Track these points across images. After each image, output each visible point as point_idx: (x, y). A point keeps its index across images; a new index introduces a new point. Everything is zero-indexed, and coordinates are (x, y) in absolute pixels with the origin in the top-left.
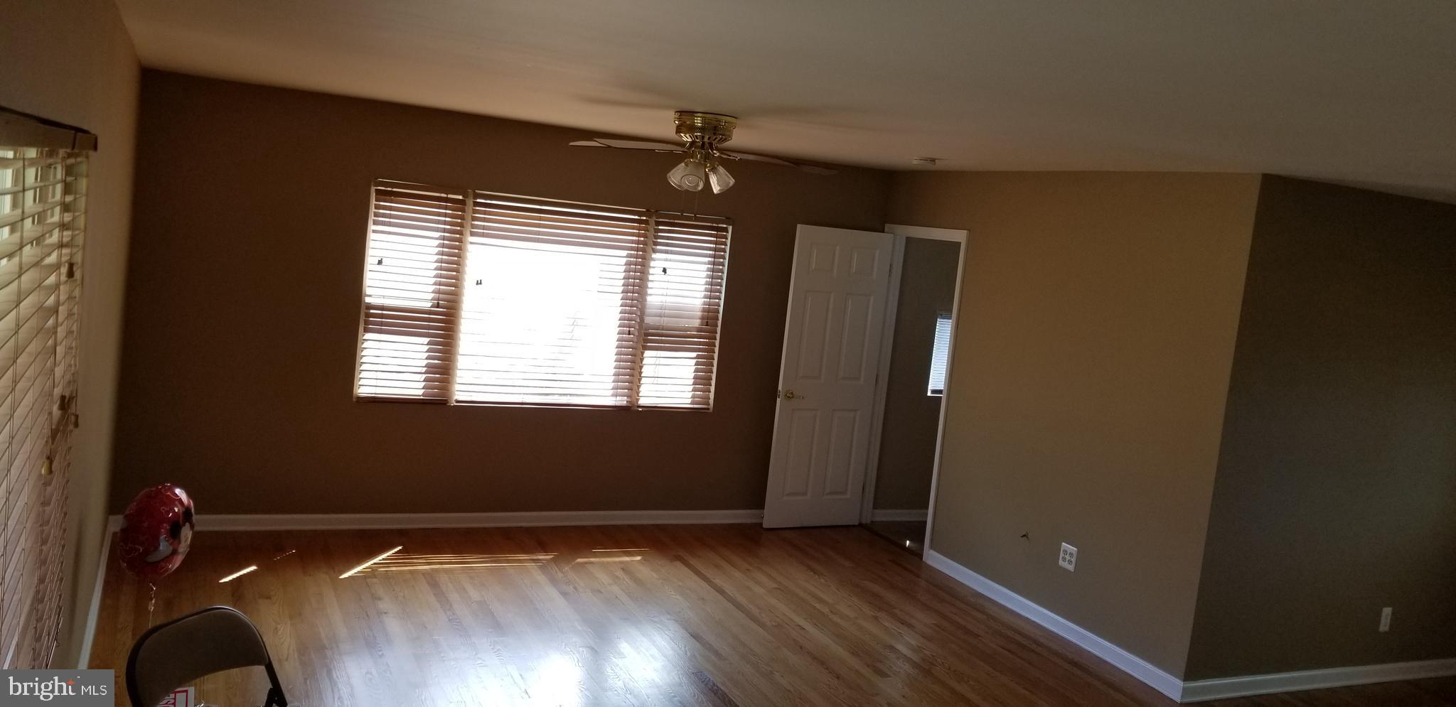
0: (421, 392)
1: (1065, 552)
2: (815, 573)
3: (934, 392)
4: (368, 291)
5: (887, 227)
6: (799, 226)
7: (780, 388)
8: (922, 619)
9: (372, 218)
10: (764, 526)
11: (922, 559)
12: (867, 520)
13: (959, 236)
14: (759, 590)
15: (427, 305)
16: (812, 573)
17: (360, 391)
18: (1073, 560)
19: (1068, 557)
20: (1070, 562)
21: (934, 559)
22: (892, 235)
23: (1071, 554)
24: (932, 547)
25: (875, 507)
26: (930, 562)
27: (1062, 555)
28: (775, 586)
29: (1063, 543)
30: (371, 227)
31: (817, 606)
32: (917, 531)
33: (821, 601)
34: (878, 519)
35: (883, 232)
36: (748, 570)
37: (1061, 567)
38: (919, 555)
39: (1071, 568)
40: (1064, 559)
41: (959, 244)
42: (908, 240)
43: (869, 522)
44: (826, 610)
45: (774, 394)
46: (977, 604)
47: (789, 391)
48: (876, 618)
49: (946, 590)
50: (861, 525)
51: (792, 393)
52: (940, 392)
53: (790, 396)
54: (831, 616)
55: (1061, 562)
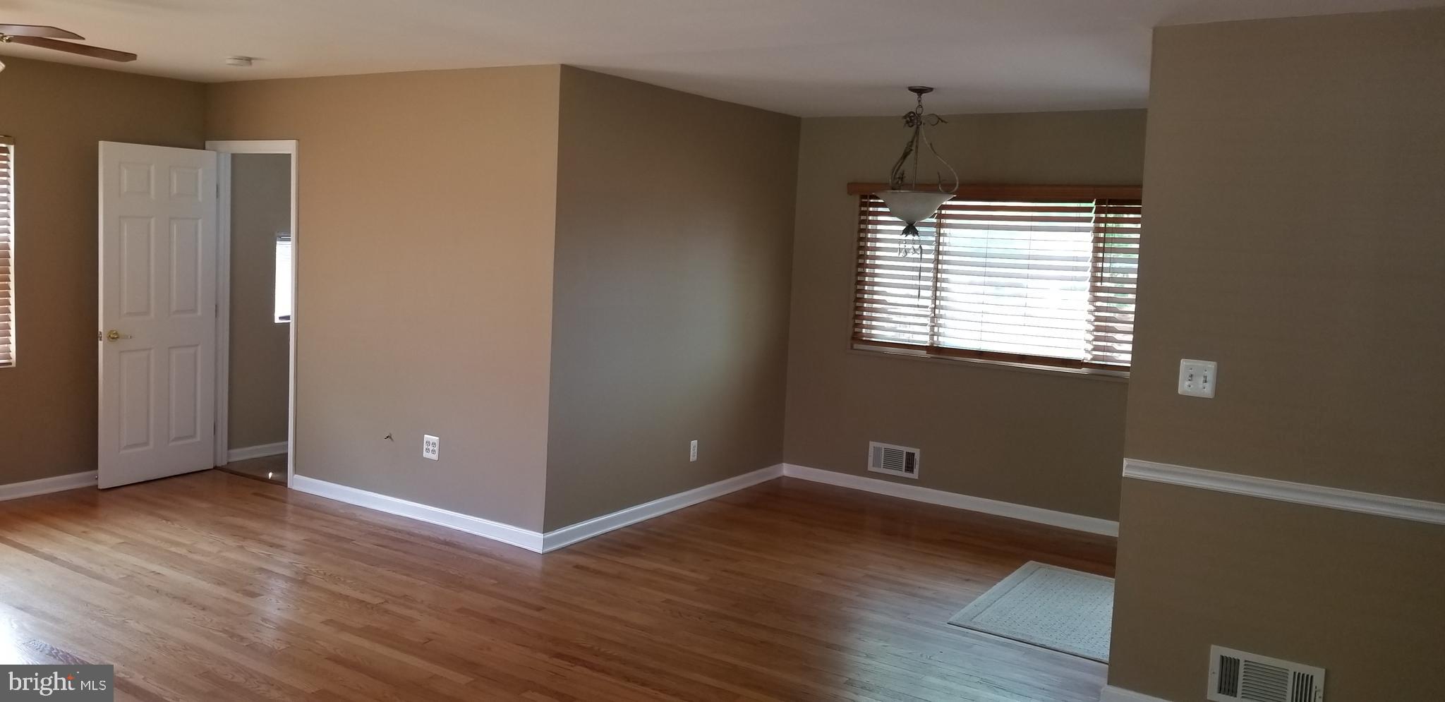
1: (428, 443)
2: (167, 520)
3: (281, 318)
5: (208, 144)
6: (101, 143)
7: (101, 328)
8: (291, 537)
10: (100, 487)
11: (286, 486)
12: (222, 462)
13: (287, 147)
14: (98, 548)
16: (164, 521)
18: (436, 449)
19: (431, 448)
20: (433, 451)
21: (299, 483)
22: (215, 153)
23: (434, 444)
24: (296, 471)
25: (230, 447)
26: (295, 488)
27: (425, 447)
28: (120, 541)
29: (425, 436)
31: (173, 549)
32: (280, 463)
33: (178, 544)
34: (232, 460)
35: (204, 149)
36: (84, 532)
37: (425, 458)
38: (284, 483)
39: (435, 457)
40: (428, 450)
41: (290, 154)
42: (234, 157)
43: (224, 463)
44: (183, 551)
45: (95, 336)
46: (348, 514)
47: (112, 331)
48: (242, 547)
49: (314, 508)
50: (216, 468)
51: (116, 334)
52: (288, 318)
53: (114, 337)
54: (190, 556)
55: (425, 454)
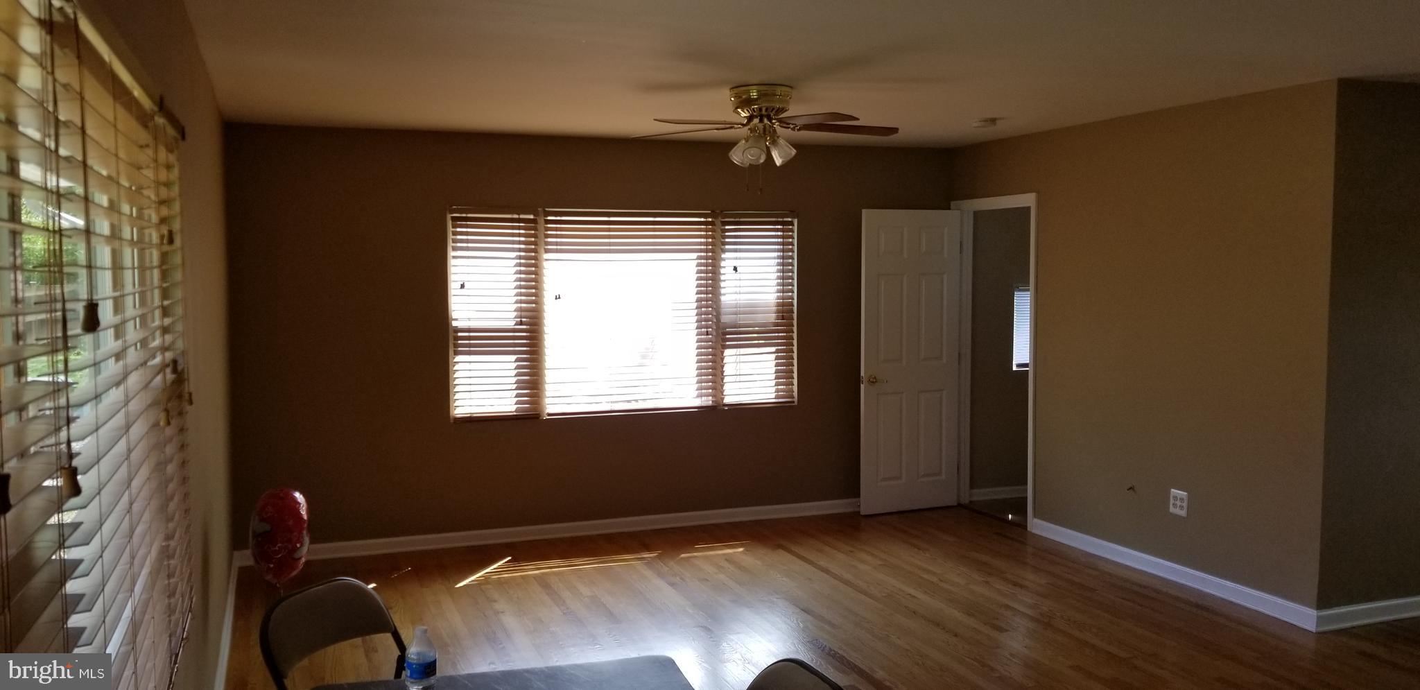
0: (513, 408)
1: (1175, 498)
2: (919, 549)
3: (1018, 366)
4: (454, 315)
5: (953, 204)
6: (863, 210)
7: (862, 374)
8: (1035, 580)
9: (450, 244)
10: (863, 513)
11: (1027, 529)
12: (965, 500)
13: (1027, 200)
14: (862, 567)
15: (511, 324)
16: (916, 550)
17: (456, 412)
18: (1185, 505)
19: (1178, 503)
20: (1181, 507)
21: (1038, 526)
22: (959, 211)
23: (1182, 500)
24: (1035, 516)
25: (972, 486)
26: (1035, 531)
27: (1172, 501)
28: (880, 563)
29: (1172, 490)
30: (451, 253)
31: (925, 576)
32: (1019, 506)
33: (929, 572)
34: (975, 499)
35: (950, 209)
36: (852, 552)
37: (1171, 514)
38: (1023, 526)
39: (1183, 513)
40: (1175, 505)
41: (1028, 209)
42: (977, 214)
43: (967, 502)
44: (935, 579)
45: (857, 380)
46: (1089, 563)
47: (871, 376)
48: (987, 582)
49: (1054, 554)
50: (960, 505)
51: (875, 378)
52: (1026, 365)
53: (873, 381)
54: (942, 585)
55: (1172, 509)
